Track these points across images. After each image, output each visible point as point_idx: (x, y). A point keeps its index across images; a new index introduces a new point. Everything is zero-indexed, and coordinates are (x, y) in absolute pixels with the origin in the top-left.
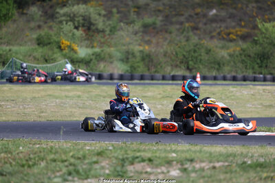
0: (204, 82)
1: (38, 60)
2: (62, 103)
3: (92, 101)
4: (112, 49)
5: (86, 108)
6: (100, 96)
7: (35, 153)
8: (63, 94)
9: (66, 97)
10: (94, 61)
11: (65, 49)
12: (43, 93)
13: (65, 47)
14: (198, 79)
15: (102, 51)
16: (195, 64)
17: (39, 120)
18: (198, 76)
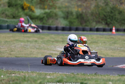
0: (117, 33)
1: (9, 16)
2: (25, 45)
3: (45, 44)
4: (57, 10)
5: (41, 49)
6: (50, 41)
7: (13, 81)
8: (26, 39)
9: (28, 41)
10: (45, 18)
11: (26, 9)
12: (12, 39)
13: (26, 8)
14: (114, 31)
15: (51, 12)
16: (111, 20)
17: (10, 56)
18: (114, 28)
